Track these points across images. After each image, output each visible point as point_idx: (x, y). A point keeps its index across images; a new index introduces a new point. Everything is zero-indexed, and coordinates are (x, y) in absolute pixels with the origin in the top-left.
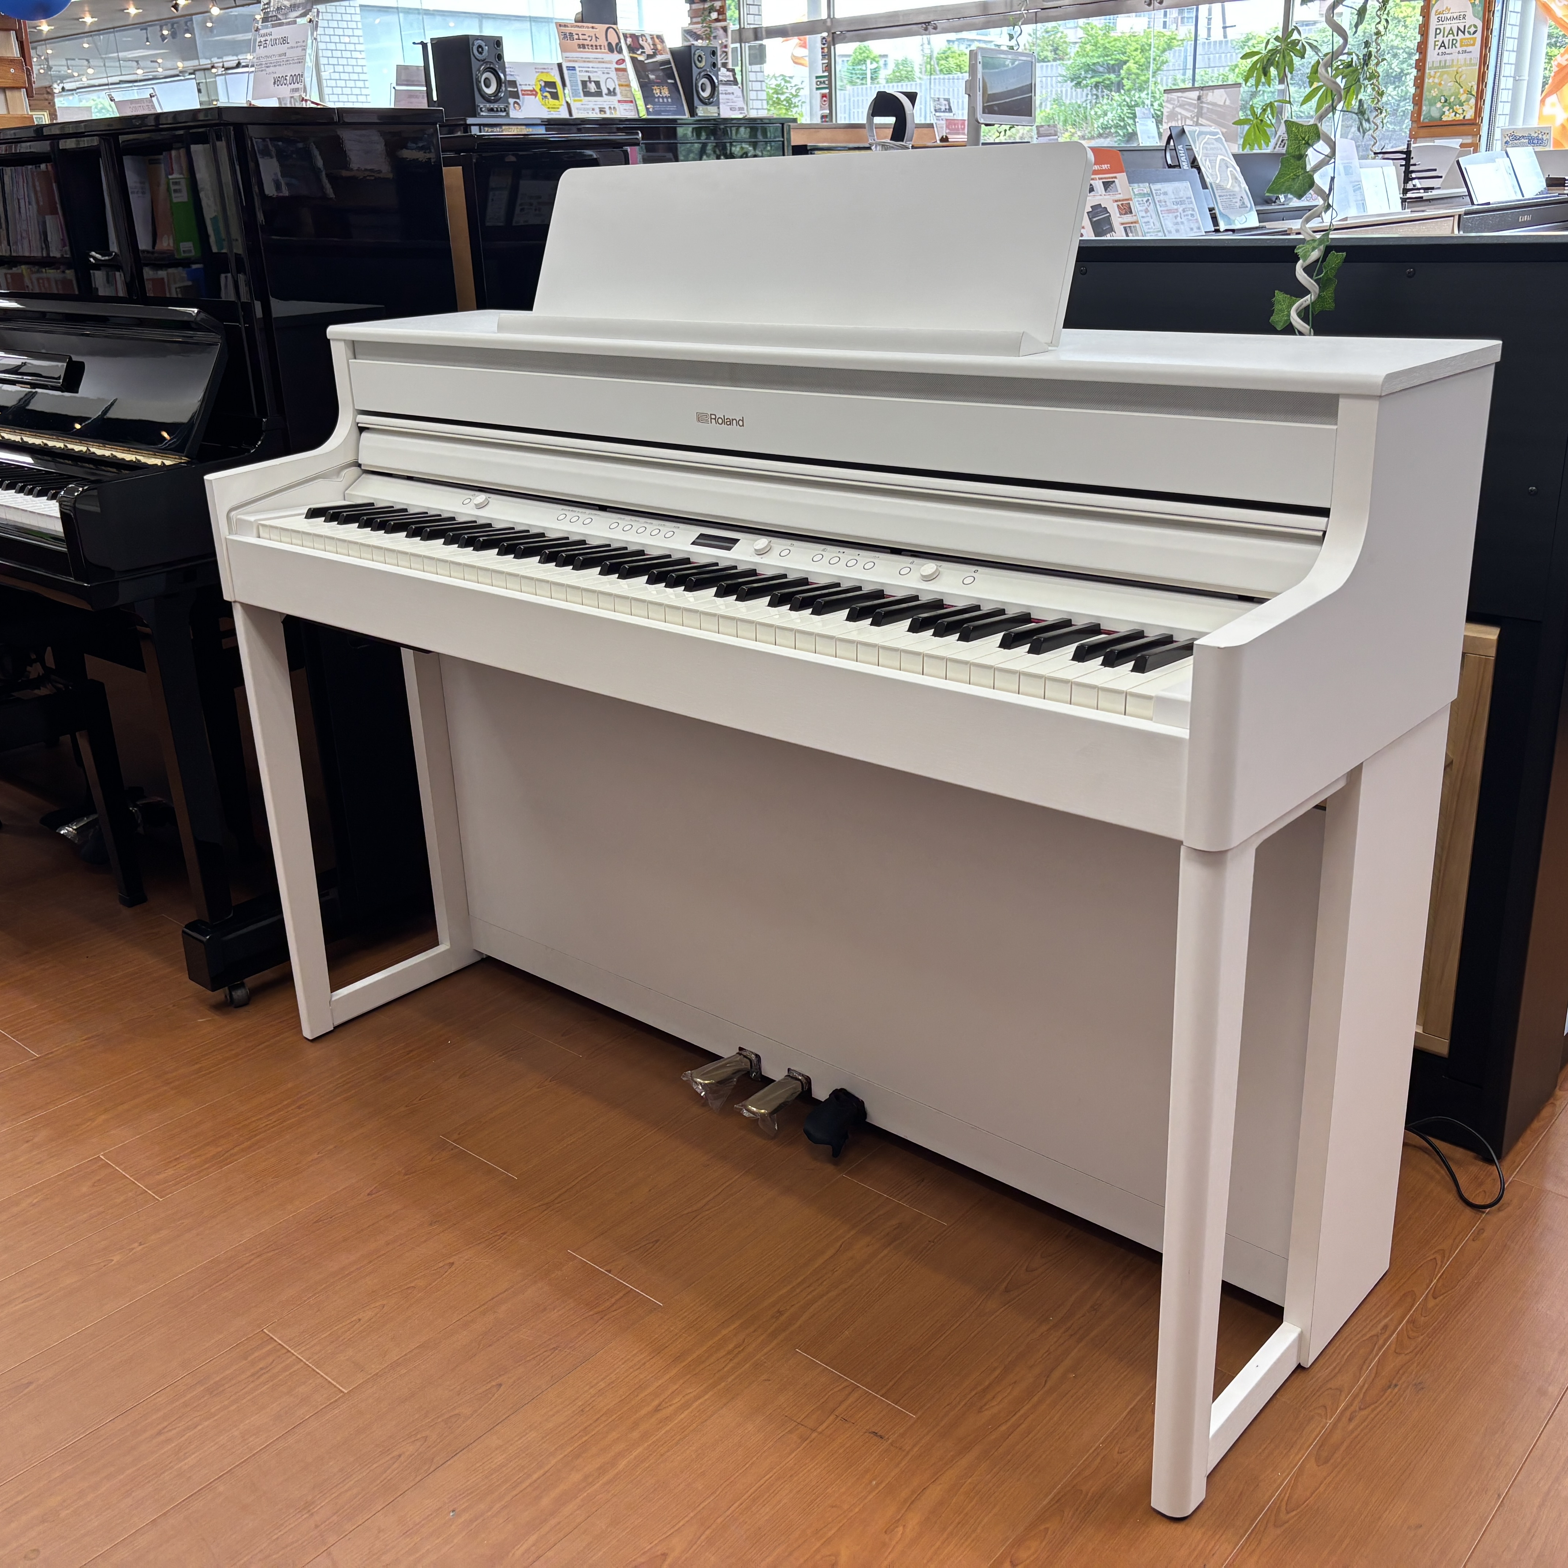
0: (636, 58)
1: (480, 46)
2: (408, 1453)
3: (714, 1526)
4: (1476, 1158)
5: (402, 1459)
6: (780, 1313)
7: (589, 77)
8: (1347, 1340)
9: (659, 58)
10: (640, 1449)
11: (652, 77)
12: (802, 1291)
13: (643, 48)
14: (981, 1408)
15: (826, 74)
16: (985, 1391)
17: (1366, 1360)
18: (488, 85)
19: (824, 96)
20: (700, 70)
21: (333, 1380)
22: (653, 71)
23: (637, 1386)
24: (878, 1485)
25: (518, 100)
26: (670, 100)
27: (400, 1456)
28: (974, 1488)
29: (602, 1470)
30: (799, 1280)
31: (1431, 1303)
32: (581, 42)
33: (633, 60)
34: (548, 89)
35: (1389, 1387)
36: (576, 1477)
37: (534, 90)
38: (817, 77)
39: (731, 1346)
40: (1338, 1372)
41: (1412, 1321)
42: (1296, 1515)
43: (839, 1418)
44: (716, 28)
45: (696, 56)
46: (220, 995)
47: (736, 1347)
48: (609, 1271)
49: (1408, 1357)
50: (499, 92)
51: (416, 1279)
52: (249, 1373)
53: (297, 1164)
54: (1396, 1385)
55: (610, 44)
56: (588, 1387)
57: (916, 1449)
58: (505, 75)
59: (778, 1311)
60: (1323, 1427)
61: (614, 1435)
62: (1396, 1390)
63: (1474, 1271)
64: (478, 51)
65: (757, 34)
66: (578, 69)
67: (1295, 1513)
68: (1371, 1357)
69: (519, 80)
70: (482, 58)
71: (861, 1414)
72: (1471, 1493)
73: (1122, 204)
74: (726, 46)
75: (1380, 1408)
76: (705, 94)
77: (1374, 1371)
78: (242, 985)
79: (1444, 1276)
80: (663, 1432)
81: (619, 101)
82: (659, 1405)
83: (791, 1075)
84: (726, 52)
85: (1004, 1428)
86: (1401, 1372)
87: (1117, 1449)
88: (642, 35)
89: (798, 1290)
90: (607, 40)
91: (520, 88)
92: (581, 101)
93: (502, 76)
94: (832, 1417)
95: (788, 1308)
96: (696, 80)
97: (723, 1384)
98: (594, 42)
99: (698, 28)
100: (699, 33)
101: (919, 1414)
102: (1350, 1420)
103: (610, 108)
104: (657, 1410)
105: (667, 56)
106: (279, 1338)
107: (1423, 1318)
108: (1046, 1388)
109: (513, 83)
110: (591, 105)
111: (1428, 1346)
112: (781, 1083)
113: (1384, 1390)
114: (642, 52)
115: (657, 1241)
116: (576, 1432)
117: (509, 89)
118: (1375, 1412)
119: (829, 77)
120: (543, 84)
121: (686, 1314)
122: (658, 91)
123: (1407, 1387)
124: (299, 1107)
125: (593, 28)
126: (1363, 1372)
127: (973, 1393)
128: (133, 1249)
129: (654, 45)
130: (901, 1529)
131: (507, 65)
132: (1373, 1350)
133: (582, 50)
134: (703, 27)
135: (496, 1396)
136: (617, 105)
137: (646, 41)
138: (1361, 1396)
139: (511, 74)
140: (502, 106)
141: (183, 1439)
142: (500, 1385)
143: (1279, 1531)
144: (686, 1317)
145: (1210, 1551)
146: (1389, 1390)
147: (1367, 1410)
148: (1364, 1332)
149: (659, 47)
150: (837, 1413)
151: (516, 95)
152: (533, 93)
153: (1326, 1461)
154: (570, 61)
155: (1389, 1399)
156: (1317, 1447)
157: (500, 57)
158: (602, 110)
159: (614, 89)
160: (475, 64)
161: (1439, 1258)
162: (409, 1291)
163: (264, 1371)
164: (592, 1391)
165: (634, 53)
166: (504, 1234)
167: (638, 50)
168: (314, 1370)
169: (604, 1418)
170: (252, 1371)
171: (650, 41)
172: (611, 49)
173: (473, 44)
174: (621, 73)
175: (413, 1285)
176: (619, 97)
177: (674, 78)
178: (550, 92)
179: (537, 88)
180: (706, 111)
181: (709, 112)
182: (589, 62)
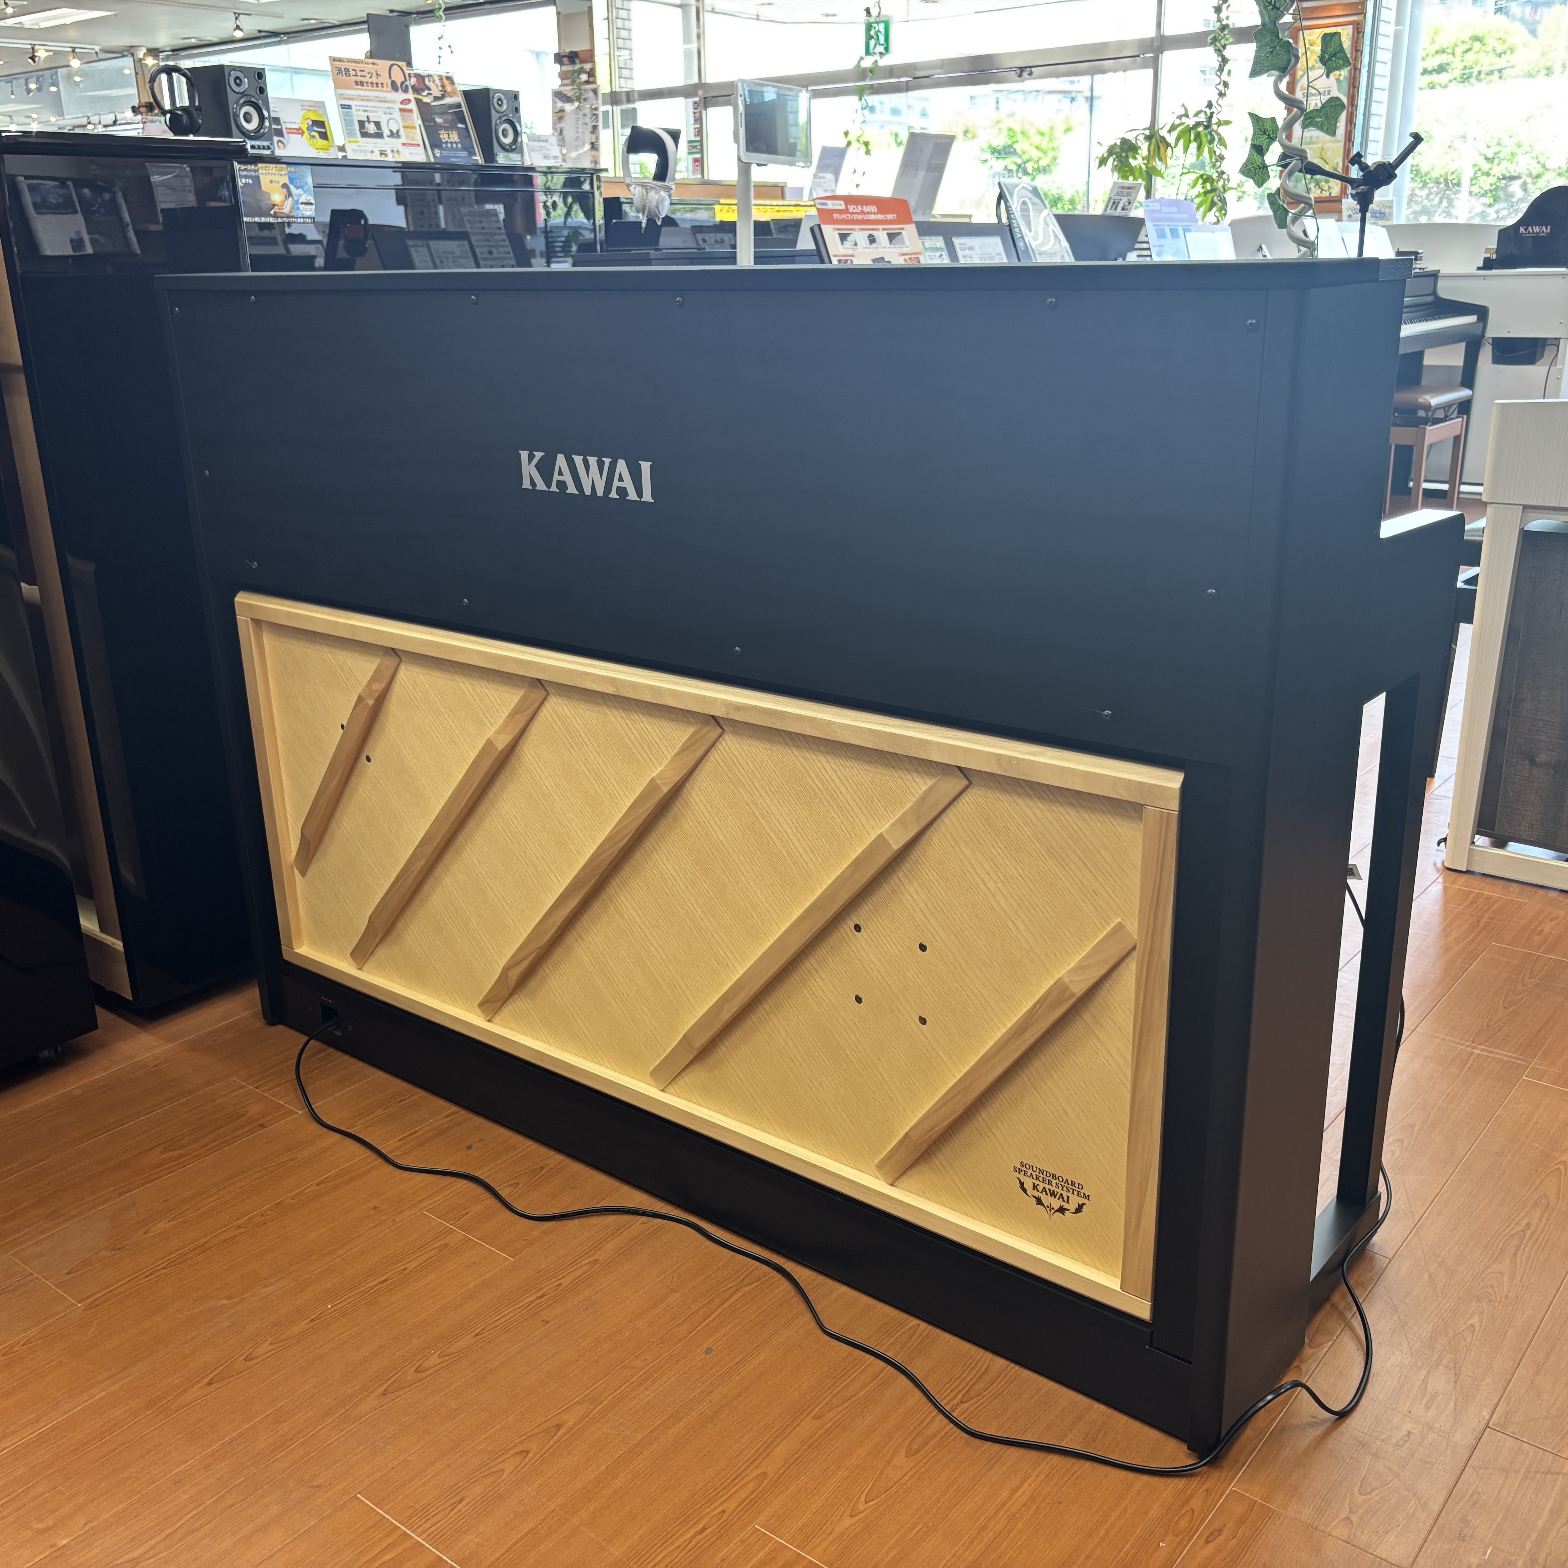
0: (421, 100)
1: (237, 78)
7: (368, 117)
9: (448, 101)
11: (439, 120)
13: (429, 89)
15: (698, 139)
18: (248, 121)
19: (696, 160)
20: (499, 115)
22: (441, 114)
25: (281, 139)
26: (459, 146)
32: (359, 79)
33: (419, 102)
34: (315, 129)
37: (300, 129)
38: (689, 142)
44: (586, 91)
45: (495, 100)
50: (261, 128)
55: (393, 84)
58: (269, 112)
64: (235, 82)
65: (629, 97)
66: (354, 107)
69: (283, 118)
70: (241, 91)
73: (910, 259)
74: (596, 109)
76: (507, 141)
81: (404, 144)
84: (595, 114)
88: (429, 76)
90: (390, 78)
91: (284, 126)
92: (356, 142)
93: (266, 114)
96: (496, 124)
98: (374, 79)
99: (568, 90)
100: (569, 95)
103: (392, 151)
105: (459, 99)
109: (277, 121)
110: (370, 147)
114: (429, 94)
117: (274, 126)
119: (701, 141)
120: (310, 123)
122: (446, 136)
125: (373, 64)
129: (443, 86)
131: (270, 101)
133: (359, 87)
134: (573, 89)
136: (401, 148)
137: (434, 81)
139: (275, 109)
140: (266, 144)
149: (449, 88)
151: (279, 133)
152: (299, 131)
154: (345, 99)
157: (262, 90)
158: (382, 153)
159: (398, 131)
160: (231, 97)
165: (418, 94)
167: (423, 90)
171: (438, 82)
172: (394, 87)
173: (230, 75)
174: (406, 114)
176: (403, 139)
177: (463, 121)
178: (318, 132)
179: (304, 128)
180: (507, 158)
181: (511, 160)
182: (367, 100)
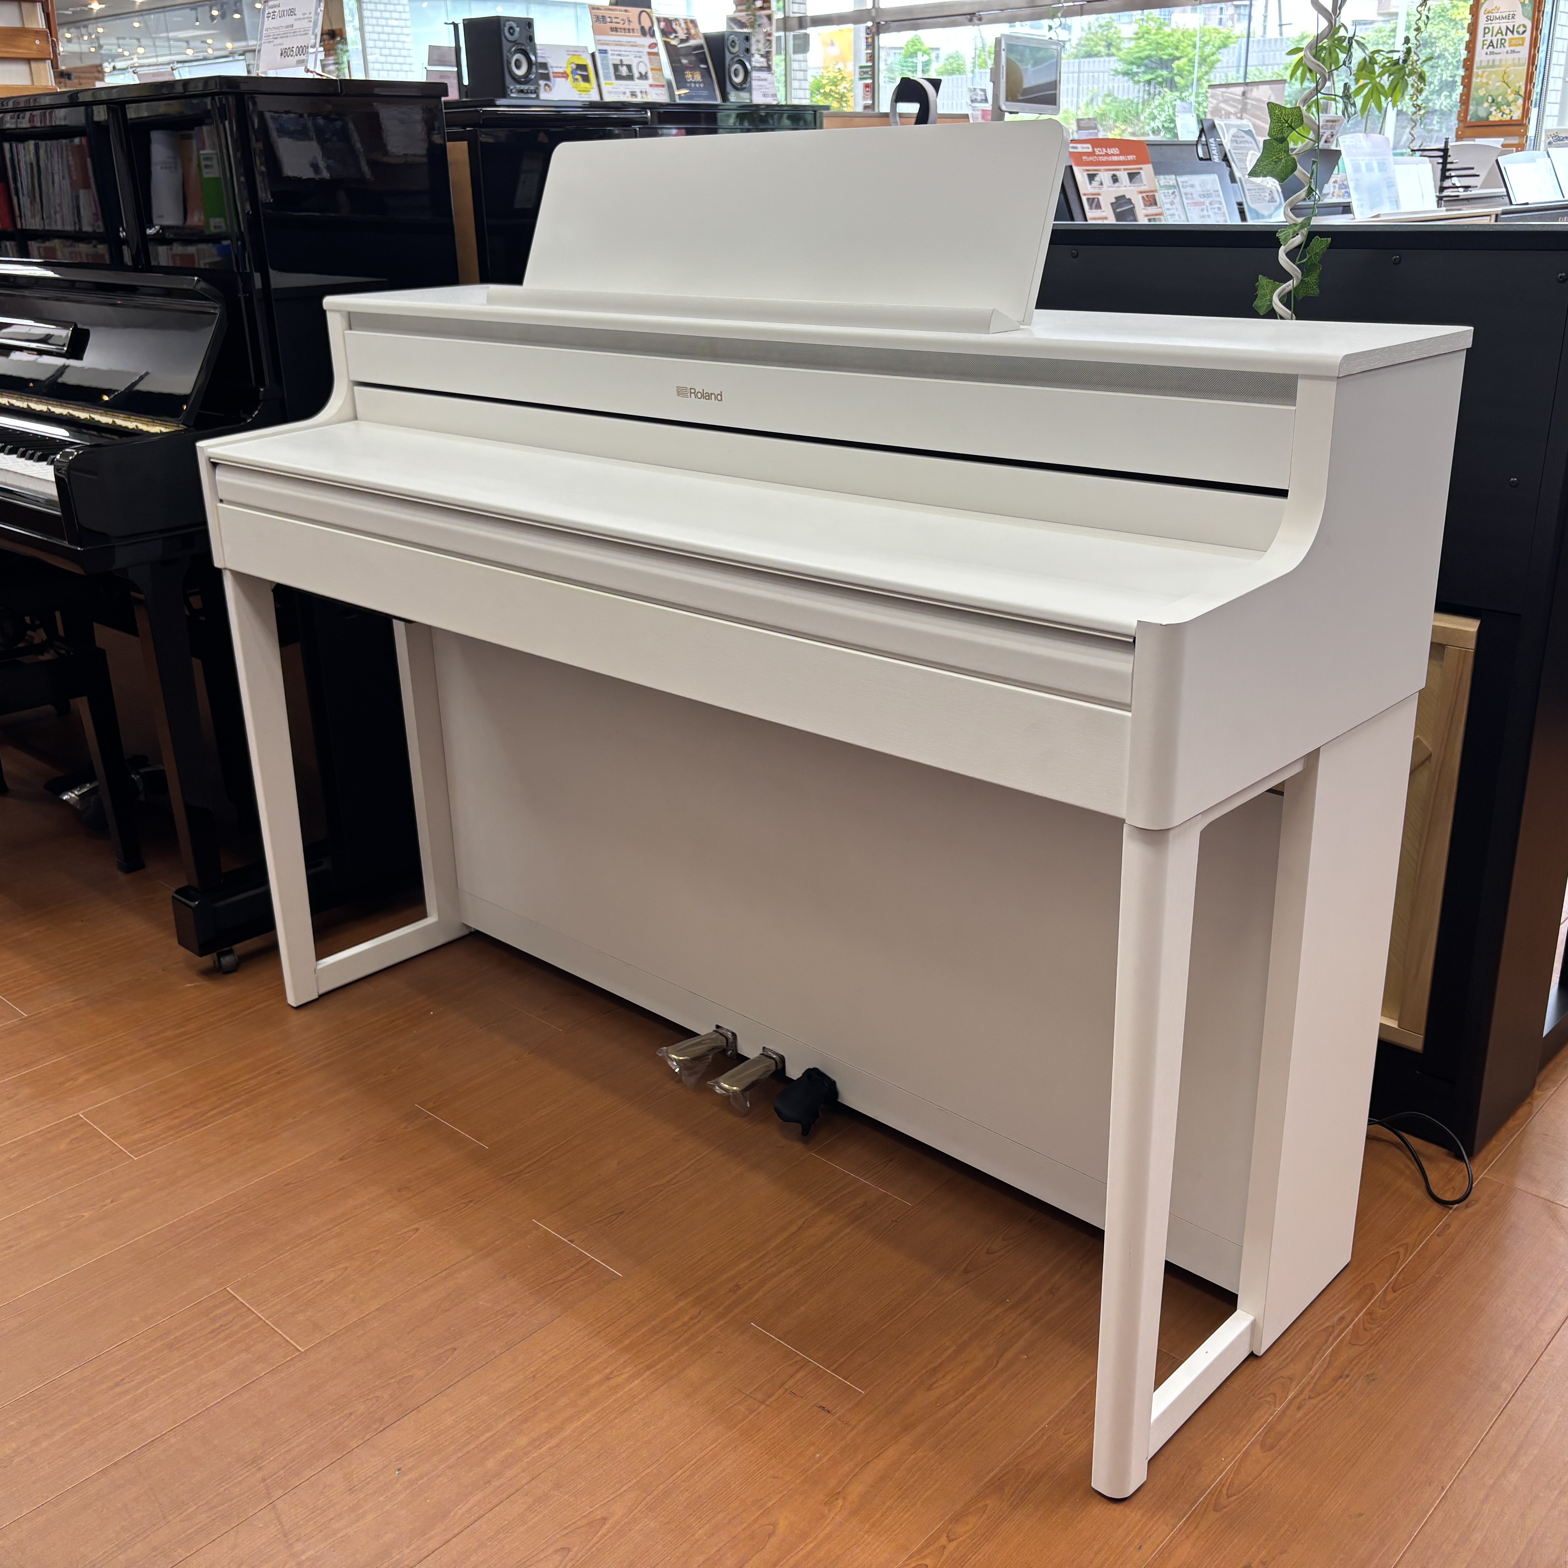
0: (669, 42)
1: (511, 28)
2: (359, 1412)
3: (655, 1493)
4: (1448, 1155)
5: (353, 1417)
6: (738, 1287)
7: (621, 61)
8: (1303, 1330)
9: (692, 43)
10: (588, 1416)
11: (684, 61)
12: (761, 1266)
13: (675, 32)
14: (931, 1385)
15: (870, 64)
16: (935, 1370)
17: (1320, 1350)
18: (518, 67)
19: (867, 86)
20: (733, 56)
21: (291, 1339)
22: (686, 56)
23: (590, 1354)
24: (820, 1458)
25: (548, 83)
26: (702, 85)
27: (351, 1414)
28: (917, 1464)
29: (549, 1435)
30: (760, 1254)
31: (1390, 1296)
32: (614, 25)
33: (667, 44)
34: (579, 72)
35: (1341, 1377)
36: (523, 1441)
37: (565, 73)
38: (861, 67)
39: (686, 1318)
40: (1291, 1361)
41: (1369, 1313)
42: (1236, 1499)
43: (788, 1392)
44: (760, 17)
45: (730, 41)
46: (208, 961)
47: (691, 1319)
48: (572, 1241)
49: (1361, 1348)
50: (530, 74)
51: (380, 1243)
52: (209, 1330)
53: (272, 1128)
54: (1347, 1376)
55: (642, 28)
56: (542, 1354)
57: (862, 1424)
58: (536, 57)
59: (737, 1285)
60: (1271, 1415)
61: (564, 1401)
62: (1349, 1379)
63: (1436, 1267)
64: (509, 32)
65: (802, 23)
66: (610, 52)
67: (1235, 1497)
68: (1325, 1347)
69: (551, 62)
70: (514, 40)
71: (810, 1388)
72: (1414, 1484)
73: (1147, 196)
74: (770, 35)
75: (1330, 1398)
76: (738, 80)
77: (1327, 1361)
78: (231, 952)
79: (1406, 1270)
80: (612, 1400)
81: (651, 86)
82: (611, 1373)
83: (765, 1054)
84: (769, 41)
85: (952, 1406)
86: (1354, 1362)
87: (1063, 1430)
88: (676, 20)
89: (758, 1265)
90: (640, 23)
91: (551, 70)
92: (612, 84)
93: (533, 58)
94: (781, 1391)
95: (746, 1282)
96: (729, 65)
97: (676, 1354)
98: (626, 26)
99: (742, 16)
100: (744, 20)
101: (868, 1390)
102: (1299, 1408)
103: (641, 92)
104: (608, 1378)
105: (701, 41)
106: (241, 1296)
107: (1381, 1311)
108: (996, 1369)
109: (544, 66)
110: (622, 89)
111: (1382, 1339)
112: (756, 1061)
113: (1335, 1380)
114: (676, 37)
115: (622, 1213)
116: (527, 1397)
117: (540, 71)
118: (1325, 1402)
119: (873, 67)
120: (574, 67)
121: (643, 1286)
122: (690, 76)
123: (1359, 1378)
124: (279, 1073)
125: (626, 11)
126: (1315, 1362)
127: (924, 1371)
128: (105, 1206)
129: (688, 29)
130: (840, 1502)
131: (538, 47)
132: (1326, 1342)
133: (614, 33)
134: (747, 15)
135: (450, 1359)
136: (649, 89)
137: (680, 25)
138: (1312, 1385)
139: (542, 56)
140: (532, 88)
141: (140, 1391)
142: (455, 1349)
143: (1219, 1515)
144: (644, 1288)
145: (1147, 1532)
146: (1341, 1380)
147: (1316, 1399)
148: (1320, 1322)
149: (693, 31)
150: (786, 1386)
151: (546, 77)
152: (564, 75)
153: (1272, 1447)
154: (602, 44)
155: (1339, 1390)
156: (1263, 1434)
157: (531, 39)
158: (633, 94)
159: (646, 73)
160: (506, 45)
161: (1401, 1250)
162: (373, 1255)
163: (223, 1328)
164: (546, 1358)
165: (667, 37)
166: (470, 1202)
167: (671, 33)
168: (273, 1329)
169: (555, 1384)
170: (212, 1327)
171: (683, 25)
172: (644, 32)
173: (505, 26)
174: (653, 57)
175: (377, 1249)
176: (651, 81)
177: (706, 63)
178: (581, 75)
179: (569, 71)
180: (738, 97)
181: (742, 98)
182: (621, 45)
